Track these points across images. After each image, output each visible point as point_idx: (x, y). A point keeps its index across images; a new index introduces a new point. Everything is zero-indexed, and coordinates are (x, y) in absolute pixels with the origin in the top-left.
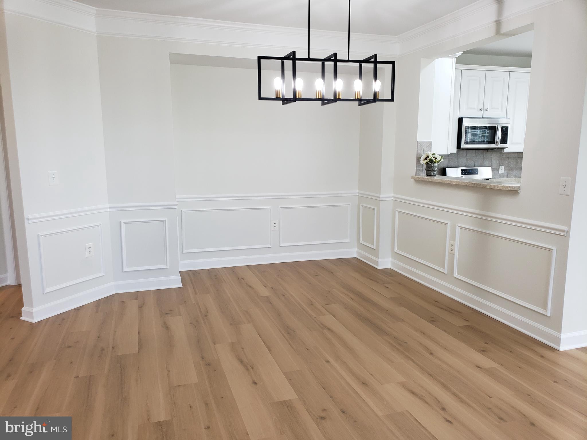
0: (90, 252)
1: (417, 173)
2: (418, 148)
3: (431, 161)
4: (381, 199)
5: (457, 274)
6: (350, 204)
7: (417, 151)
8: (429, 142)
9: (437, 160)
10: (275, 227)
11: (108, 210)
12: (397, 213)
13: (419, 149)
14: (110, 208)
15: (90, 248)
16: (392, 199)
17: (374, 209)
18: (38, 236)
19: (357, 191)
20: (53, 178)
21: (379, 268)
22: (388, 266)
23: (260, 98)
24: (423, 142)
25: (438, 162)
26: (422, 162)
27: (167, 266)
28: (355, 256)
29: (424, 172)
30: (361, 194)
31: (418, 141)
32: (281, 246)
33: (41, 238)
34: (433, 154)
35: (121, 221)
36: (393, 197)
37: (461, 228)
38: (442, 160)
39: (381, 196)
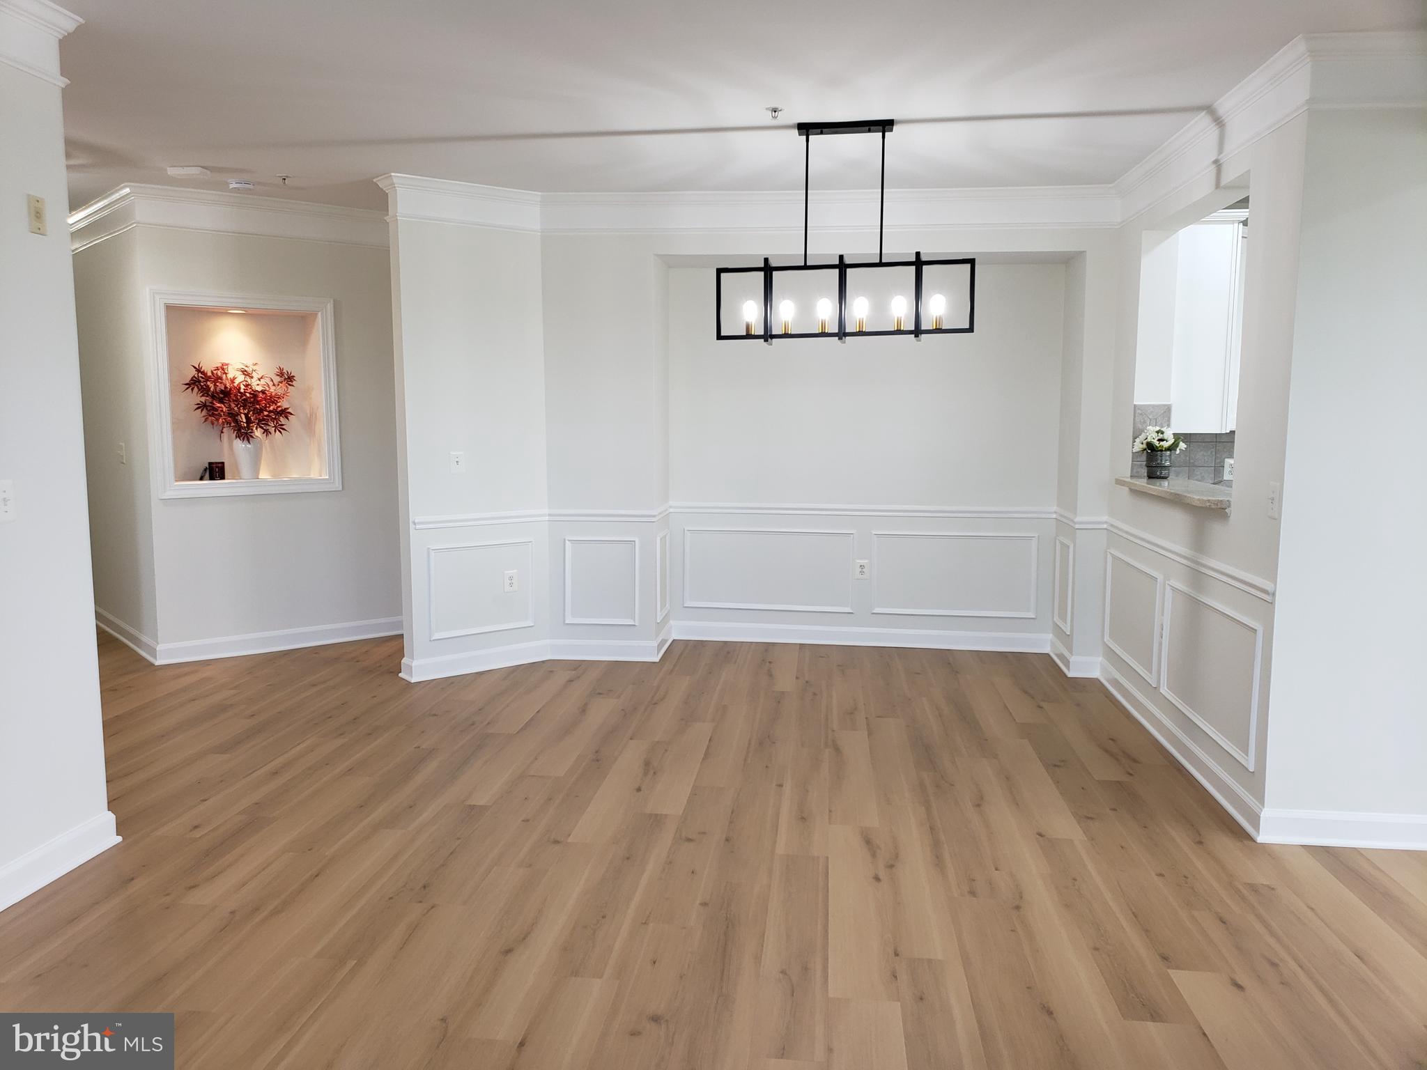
0: (511, 585)
1: (1135, 471)
2: (1137, 418)
3: (1150, 446)
4: (1077, 526)
5: (1165, 688)
6: (1037, 535)
7: (1134, 423)
8: (1165, 405)
9: (1165, 444)
10: (862, 573)
11: (547, 518)
12: (1110, 559)
13: (1137, 420)
14: (550, 515)
15: (511, 578)
16: (1105, 526)
17: (1068, 547)
18: (429, 548)
19: (1055, 508)
20: (457, 462)
21: (1070, 675)
22: (1095, 673)
23: (720, 337)
24: (1149, 405)
25: (1169, 449)
26: (1139, 446)
27: (634, 621)
28: (1046, 649)
29: (1144, 471)
30: (1061, 516)
31: (1135, 403)
32: (875, 612)
33: (432, 553)
34: (1158, 432)
35: (565, 540)
36: (1106, 523)
37: (1174, 589)
38: (1182, 445)
39: (1077, 519)
